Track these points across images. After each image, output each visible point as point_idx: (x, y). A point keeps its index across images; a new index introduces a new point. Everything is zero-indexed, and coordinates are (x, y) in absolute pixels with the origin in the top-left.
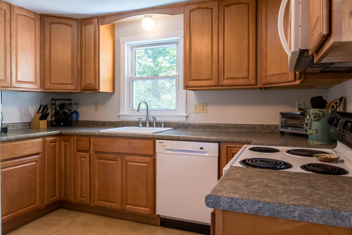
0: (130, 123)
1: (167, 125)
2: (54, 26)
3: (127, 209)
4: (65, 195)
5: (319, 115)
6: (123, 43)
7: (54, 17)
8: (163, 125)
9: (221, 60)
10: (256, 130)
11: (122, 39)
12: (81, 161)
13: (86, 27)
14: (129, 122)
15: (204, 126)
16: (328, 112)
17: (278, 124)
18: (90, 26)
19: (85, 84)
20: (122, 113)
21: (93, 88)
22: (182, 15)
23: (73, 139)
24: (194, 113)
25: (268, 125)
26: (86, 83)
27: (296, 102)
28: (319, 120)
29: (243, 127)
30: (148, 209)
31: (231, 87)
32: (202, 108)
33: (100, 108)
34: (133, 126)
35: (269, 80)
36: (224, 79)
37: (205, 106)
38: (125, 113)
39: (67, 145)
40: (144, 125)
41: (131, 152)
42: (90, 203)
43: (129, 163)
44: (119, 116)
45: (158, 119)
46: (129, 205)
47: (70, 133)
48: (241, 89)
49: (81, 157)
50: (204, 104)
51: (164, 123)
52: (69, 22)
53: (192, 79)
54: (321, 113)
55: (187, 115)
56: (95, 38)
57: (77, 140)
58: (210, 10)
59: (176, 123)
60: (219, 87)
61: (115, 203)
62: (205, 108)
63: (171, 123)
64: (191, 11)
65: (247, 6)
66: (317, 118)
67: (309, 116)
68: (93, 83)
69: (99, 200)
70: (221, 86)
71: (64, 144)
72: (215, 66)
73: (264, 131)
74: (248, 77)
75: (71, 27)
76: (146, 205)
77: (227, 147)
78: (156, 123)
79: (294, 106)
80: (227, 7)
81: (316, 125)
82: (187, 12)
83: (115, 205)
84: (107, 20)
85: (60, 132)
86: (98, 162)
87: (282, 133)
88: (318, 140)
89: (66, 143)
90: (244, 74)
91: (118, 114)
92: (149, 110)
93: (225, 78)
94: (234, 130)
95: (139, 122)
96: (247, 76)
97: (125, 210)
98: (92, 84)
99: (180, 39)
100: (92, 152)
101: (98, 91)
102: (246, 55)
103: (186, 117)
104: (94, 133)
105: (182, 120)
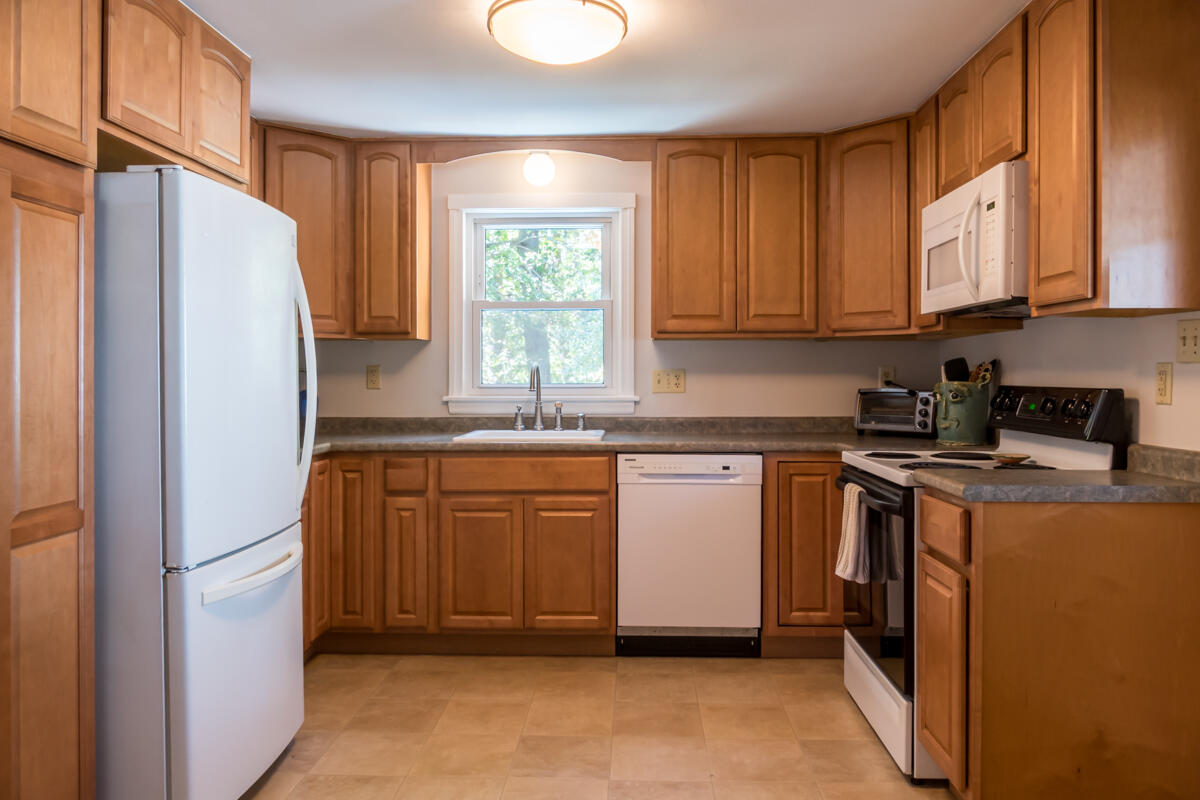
0: (480, 422)
1: (590, 423)
2: (290, 155)
3: (538, 625)
4: (346, 612)
5: (962, 392)
6: (458, 210)
7: (289, 130)
8: (581, 423)
9: (741, 273)
10: (799, 430)
11: (453, 200)
12: (401, 518)
13: (373, 163)
14: (477, 419)
15: (681, 424)
16: (976, 387)
17: (852, 415)
18: (385, 162)
19: (370, 317)
20: (453, 395)
21: (395, 328)
22: (648, 165)
23: (372, 463)
24: (654, 393)
25: (823, 418)
26: (374, 314)
27: (880, 369)
28: (961, 402)
29: (770, 424)
30: (596, 618)
31: (760, 334)
32: (673, 380)
33: (382, 381)
34: (490, 428)
35: (848, 322)
36: (748, 319)
37: (682, 375)
38: (464, 396)
39: (354, 479)
40: (529, 423)
41: (549, 486)
42: (428, 623)
43: (544, 514)
44: (446, 403)
45: (567, 410)
46: (544, 613)
47: (367, 449)
48: (785, 339)
49: (398, 509)
50: (678, 372)
51: (583, 417)
52: (326, 147)
53: (676, 312)
54: (965, 389)
55: (637, 398)
56: (401, 195)
57: (386, 465)
58: (717, 161)
59: (609, 419)
60: (736, 333)
61: (503, 614)
62: (682, 381)
63: (598, 418)
64: (670, 156)
65: (797, 160)
66: (959, 399)
67: (941, 395)
68: (396, 315)
69: (456, 613)
70: (741, 332)
71: (345, 478)
72: (727, 288)
73: (815, 431)
74: (800, 315)
75: (328, 162)
76: (589, 610)
77: (779, 462)
78: (562, 418)
79: (874, 376)
80: (755, 158)
81: (955, 411)
82: (661, 159)
83: (504, 620)
84: (438, 151)
85: (332, 446)
86: (455, 516)
87: (861, 432)
88: (960, 438)
89: (350, 476)
90: (789, 308)
91: (445, 398)
92: (542, 386)
93: (751, 315)
94: (751, 430)
95: (516, 418)
96: (797, 312)
97: (532, 629)
98: (392, 318)
99: (618, 213)
100: (431, 494)
101: (411, 336)
102: (796, 267)
103: (635, 402)
104: (442, 446)
105: (626, 411)
